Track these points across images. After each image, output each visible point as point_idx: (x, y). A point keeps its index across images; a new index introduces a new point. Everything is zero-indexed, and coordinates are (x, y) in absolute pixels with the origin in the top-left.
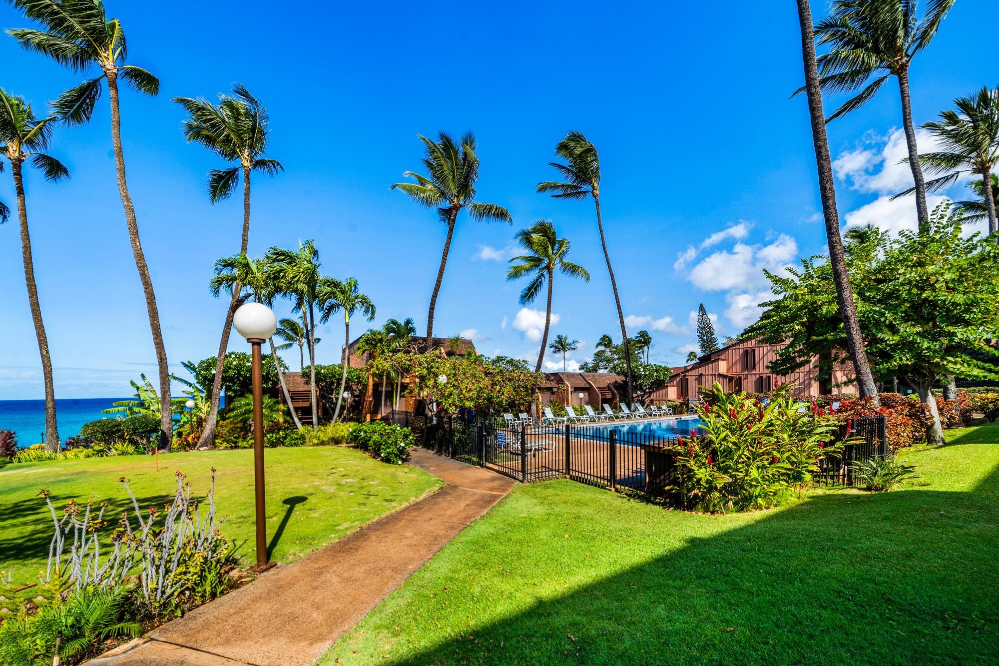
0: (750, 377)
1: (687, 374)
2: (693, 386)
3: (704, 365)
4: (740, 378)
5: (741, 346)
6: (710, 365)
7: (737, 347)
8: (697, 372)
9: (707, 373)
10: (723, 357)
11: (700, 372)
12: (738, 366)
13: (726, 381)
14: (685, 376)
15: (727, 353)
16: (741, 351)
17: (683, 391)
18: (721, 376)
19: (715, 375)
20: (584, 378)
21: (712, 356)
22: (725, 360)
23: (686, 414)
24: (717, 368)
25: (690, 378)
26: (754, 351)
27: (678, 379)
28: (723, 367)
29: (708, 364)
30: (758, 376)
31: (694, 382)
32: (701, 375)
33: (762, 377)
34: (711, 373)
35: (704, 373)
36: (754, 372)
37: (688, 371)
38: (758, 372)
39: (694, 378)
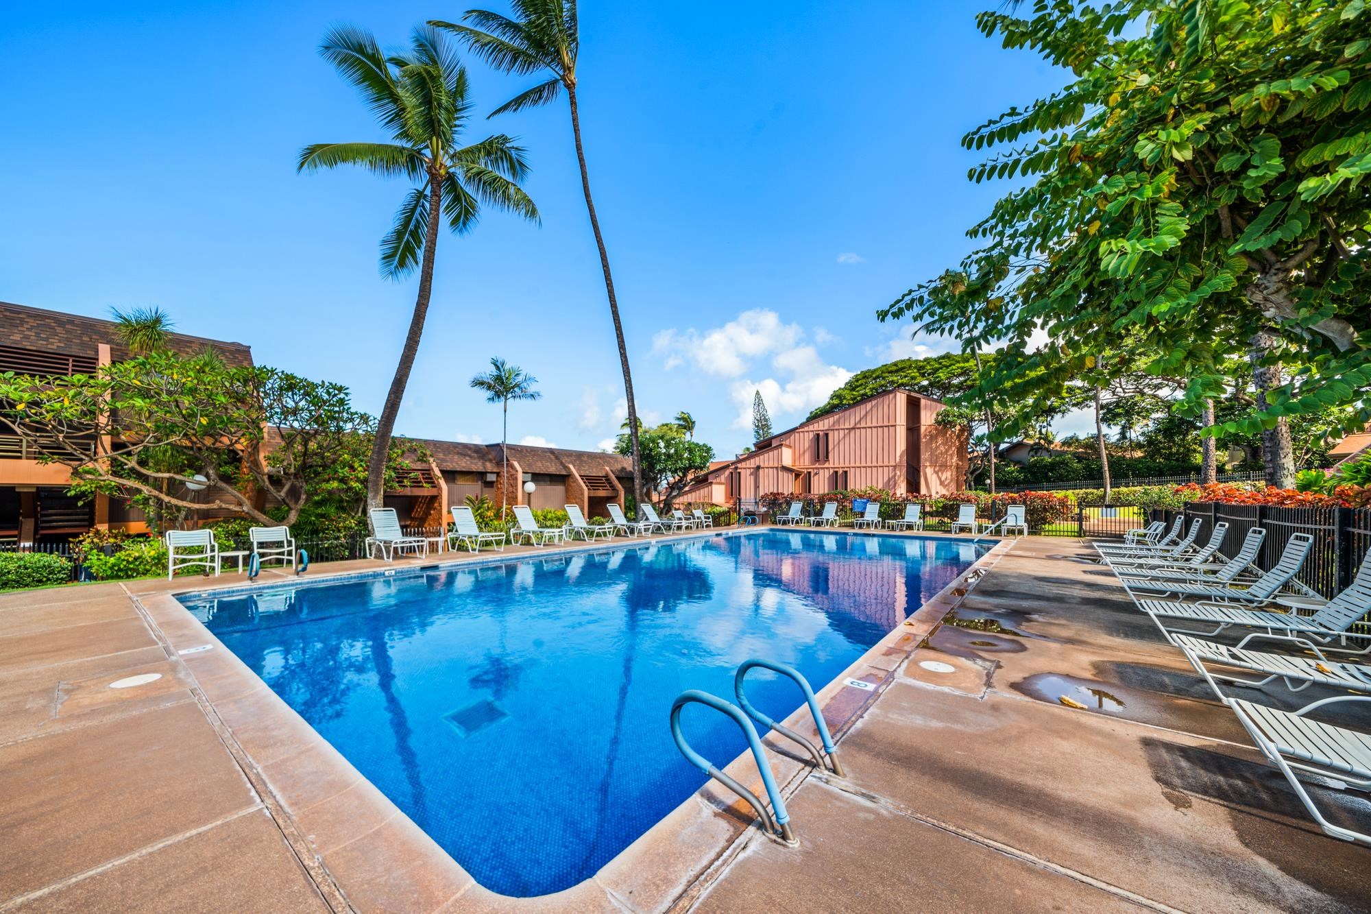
0: (821, 471)
1: (739, 465)
2: (747, 481)
3: (762, 454)
4: (810, 473)
5: (811, 428)
6: (771, 453)
7: (806, 429)
8: (752, 463)
9: (766, 465)
10: (787, 442)
11: (757, 464)
12: (807, 455)
13: (792, 477)
14: (736, 468)
15: (792, 437)
16: (811, 435)
17: (734, 490)
18: (785, 469)
19: (777, 468)
20: (557, 458)
21: (773, 441)
22: (789, 447)
23: (736, 525)
24: (780, 458)
25: (743, 472)
26: (827, 435)
27: (727, 472)
28: (787, 457)
29: (767, 452)
30: (831, 471)
31: (748, 477)
32: (758, 468)
33: (836, 472)
34: (771, 465)
35: (762, 465)
36: (826, 465)
37: (739, 461)
38: (831, 465)
39: (748, 472)
